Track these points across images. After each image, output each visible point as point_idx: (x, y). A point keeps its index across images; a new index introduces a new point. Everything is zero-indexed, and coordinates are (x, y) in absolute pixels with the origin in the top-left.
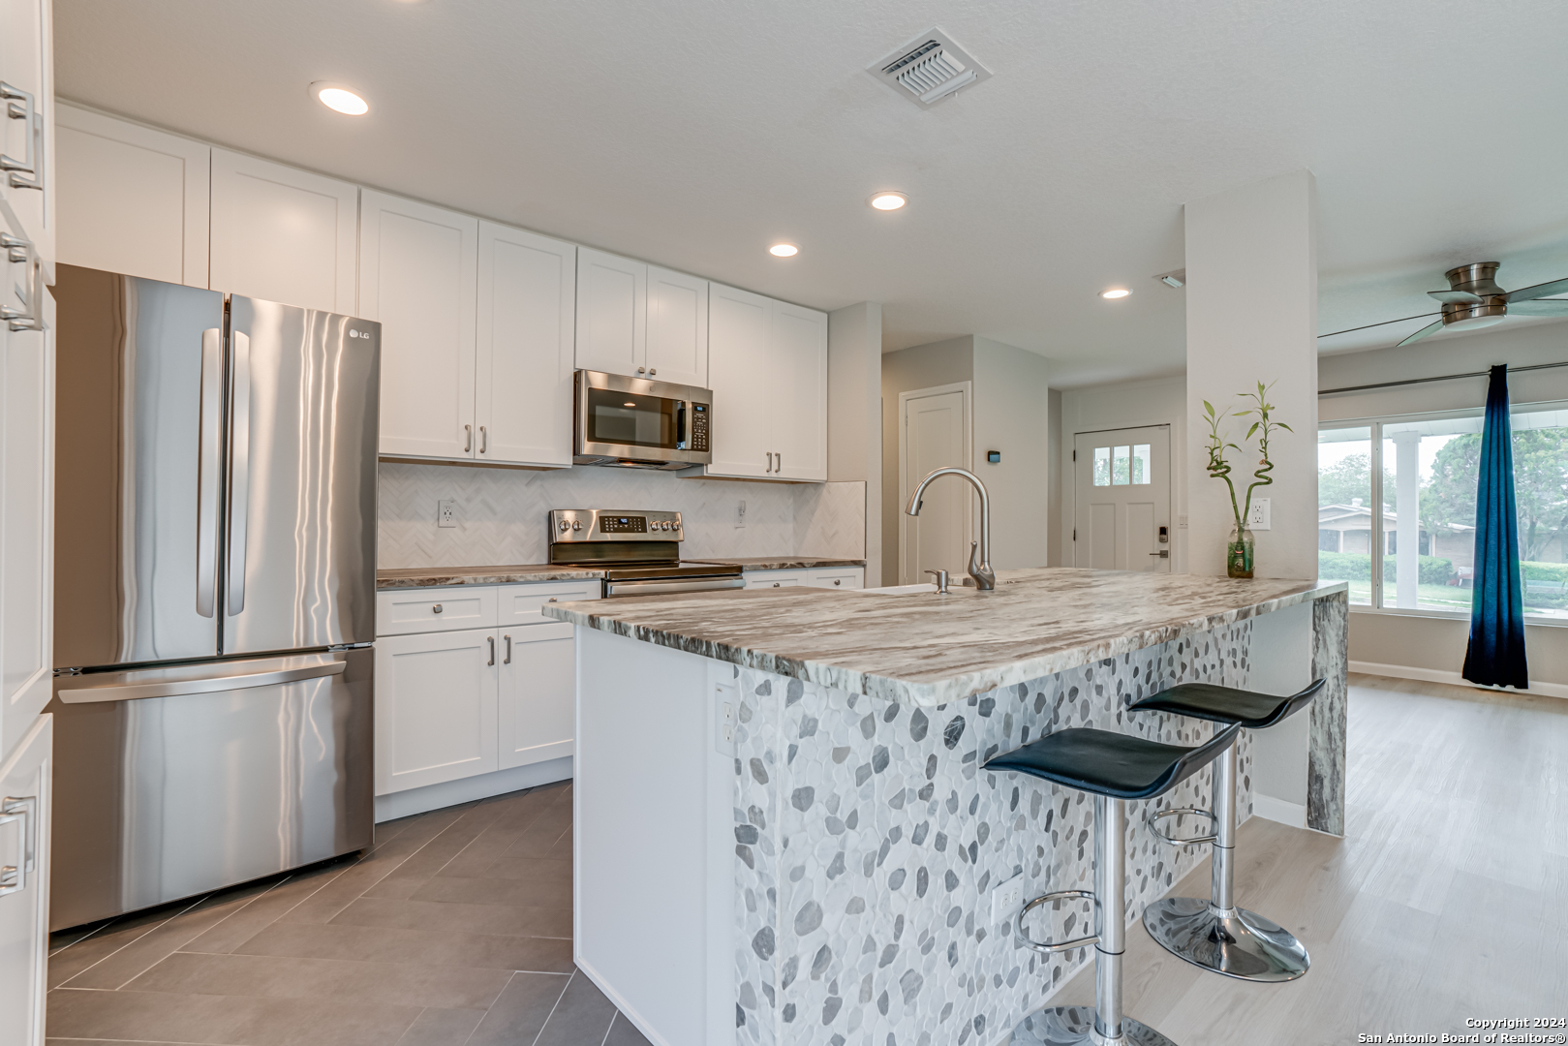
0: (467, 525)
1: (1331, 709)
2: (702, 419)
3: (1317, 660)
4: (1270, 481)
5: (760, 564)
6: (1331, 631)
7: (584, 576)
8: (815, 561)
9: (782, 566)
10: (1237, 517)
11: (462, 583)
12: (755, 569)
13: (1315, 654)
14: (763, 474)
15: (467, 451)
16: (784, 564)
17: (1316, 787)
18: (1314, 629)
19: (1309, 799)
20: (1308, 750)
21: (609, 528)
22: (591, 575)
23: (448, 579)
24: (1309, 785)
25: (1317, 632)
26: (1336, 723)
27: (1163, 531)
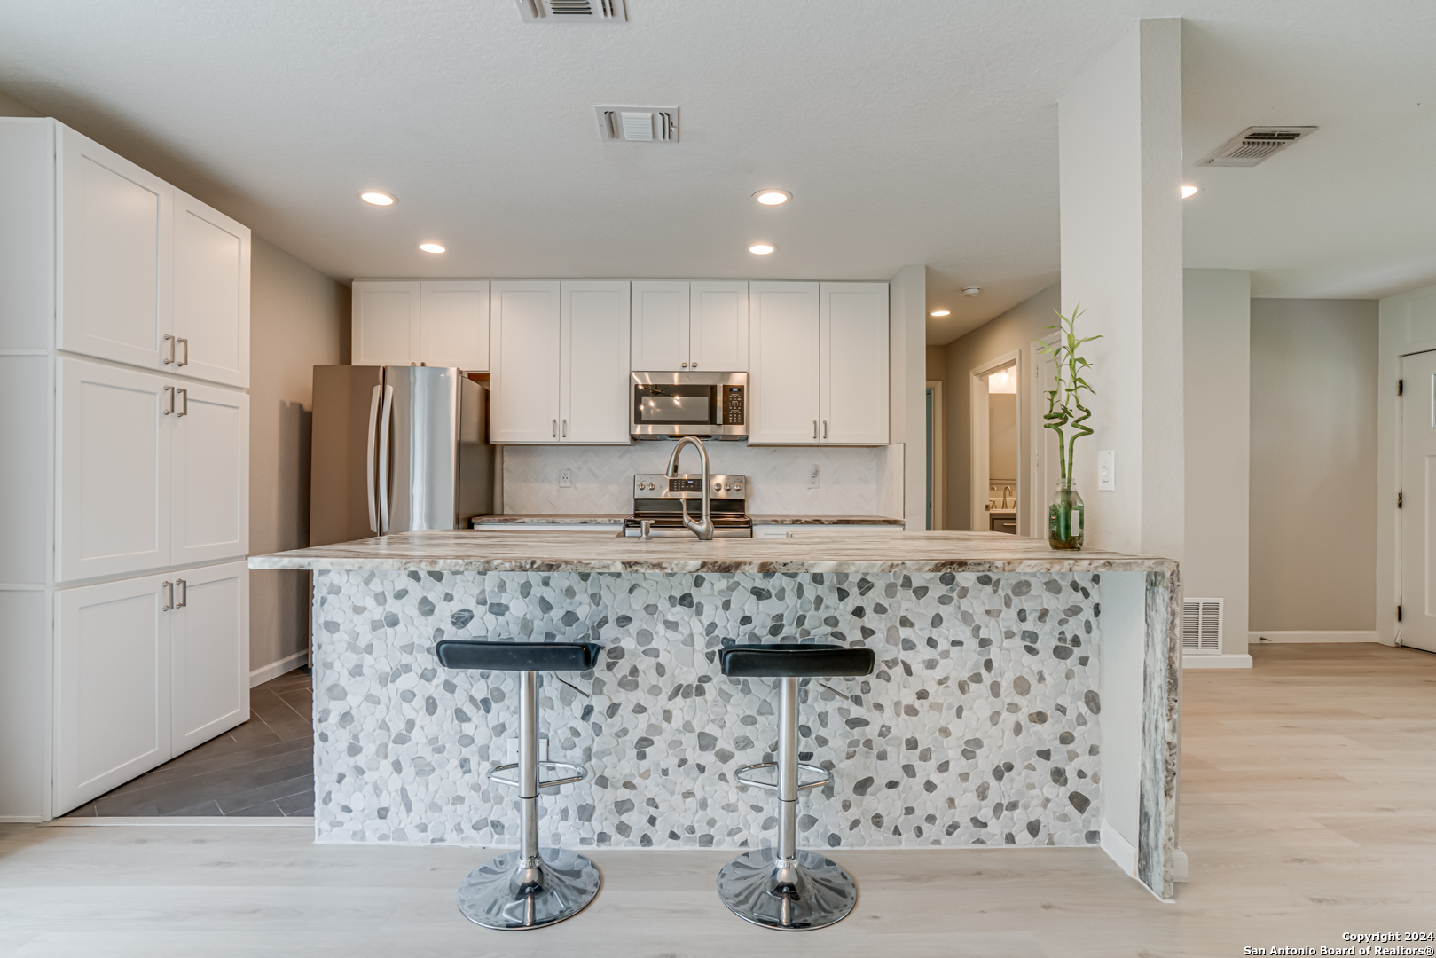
0: (578, 486)
1: (1156, 728)
2: (737, 398)
3: (1148, 662)
4: (1089, 431)
5: (770, 519)
6: (1157, 625)
7: (608, 522)
8: (836, 519)
9: (796, 522)
11: (523, 523)
12: (766, 523)
13: (1146, 653)
14: (811, 441)
15: (554, 436)
16: (797, 521)
17: (1144, 827)
18: (1146, 621)
19: (1140, 841)
20: (1139, 778)
21: (677, 488)
22: (612, 522)
23: (515, 520)
24: (1140, 823)
25: (1148, 625)
26: (1159, 747)
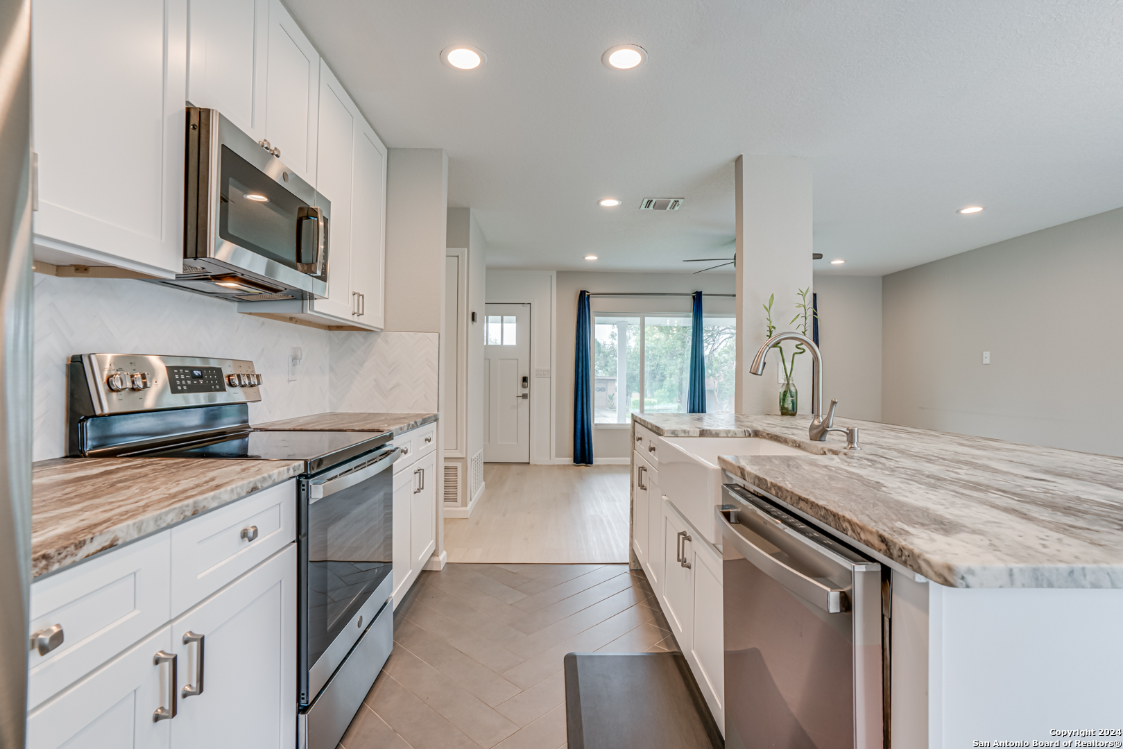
10: (787, 375)
14: (350, 318)
21: (181, 385)
27: (525, 379)
